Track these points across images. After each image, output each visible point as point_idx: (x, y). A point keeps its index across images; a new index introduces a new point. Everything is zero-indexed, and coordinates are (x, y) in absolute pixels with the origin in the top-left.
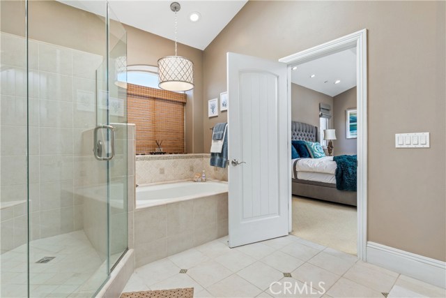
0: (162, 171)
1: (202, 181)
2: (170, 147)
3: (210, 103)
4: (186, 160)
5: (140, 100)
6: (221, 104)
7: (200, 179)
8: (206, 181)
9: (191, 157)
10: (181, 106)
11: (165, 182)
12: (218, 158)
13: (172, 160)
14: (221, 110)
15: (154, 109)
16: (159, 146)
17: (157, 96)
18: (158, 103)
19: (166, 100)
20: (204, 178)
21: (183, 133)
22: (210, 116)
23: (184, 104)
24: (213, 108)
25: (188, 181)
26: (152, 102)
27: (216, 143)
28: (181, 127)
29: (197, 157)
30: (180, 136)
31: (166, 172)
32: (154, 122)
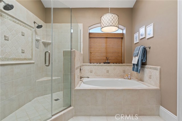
0: (108, 72)
1: (128, 79)
2: (114, 60)
3: (135, 36)
4: (121, 67)
5: (100, 39)
6: (140, 35)
7: (127, 78)
8: (130, 79)
9: (124, 66)
10: (121, 40)
11: (109, 77)
12: (136, 67)
13: (113, 67)
14: (140, 38)
15: (106, 43)
16: (107, 60)
17: (107, 37)
18: (108, 39)
19: (113, 38)
20: (129, 78)
21: (122, 53)
22: (135, 43)
23: (122, 38)
24: (136, 38)
25: (121, 78)
26: (105, 39)
27: (135, 58)
28: (121, 50)
29: (127, 65)
30: (120, 55)
31: (110, 72)
32: (106, 48)
